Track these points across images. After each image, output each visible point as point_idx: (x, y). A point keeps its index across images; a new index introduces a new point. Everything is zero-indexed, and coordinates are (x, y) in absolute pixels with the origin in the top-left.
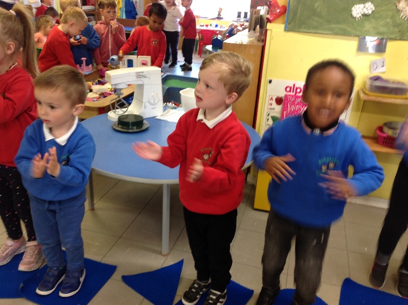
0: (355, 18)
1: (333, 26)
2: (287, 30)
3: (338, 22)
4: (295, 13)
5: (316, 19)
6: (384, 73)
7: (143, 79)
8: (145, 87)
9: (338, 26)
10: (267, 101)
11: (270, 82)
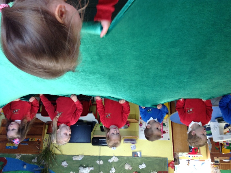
0: (144, 163)
1: (151, 160)
2: (167, 158)
3: (149, 161)
4: (165, 164)
5: (157, 163)
6: (131, 145)
7: (220, 137)
8: (219, 134)
9: (150, 160)
10: (168, 131)
11: (169, 139)
